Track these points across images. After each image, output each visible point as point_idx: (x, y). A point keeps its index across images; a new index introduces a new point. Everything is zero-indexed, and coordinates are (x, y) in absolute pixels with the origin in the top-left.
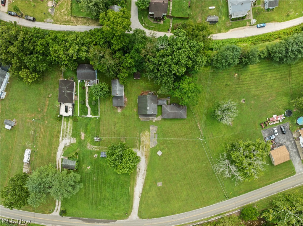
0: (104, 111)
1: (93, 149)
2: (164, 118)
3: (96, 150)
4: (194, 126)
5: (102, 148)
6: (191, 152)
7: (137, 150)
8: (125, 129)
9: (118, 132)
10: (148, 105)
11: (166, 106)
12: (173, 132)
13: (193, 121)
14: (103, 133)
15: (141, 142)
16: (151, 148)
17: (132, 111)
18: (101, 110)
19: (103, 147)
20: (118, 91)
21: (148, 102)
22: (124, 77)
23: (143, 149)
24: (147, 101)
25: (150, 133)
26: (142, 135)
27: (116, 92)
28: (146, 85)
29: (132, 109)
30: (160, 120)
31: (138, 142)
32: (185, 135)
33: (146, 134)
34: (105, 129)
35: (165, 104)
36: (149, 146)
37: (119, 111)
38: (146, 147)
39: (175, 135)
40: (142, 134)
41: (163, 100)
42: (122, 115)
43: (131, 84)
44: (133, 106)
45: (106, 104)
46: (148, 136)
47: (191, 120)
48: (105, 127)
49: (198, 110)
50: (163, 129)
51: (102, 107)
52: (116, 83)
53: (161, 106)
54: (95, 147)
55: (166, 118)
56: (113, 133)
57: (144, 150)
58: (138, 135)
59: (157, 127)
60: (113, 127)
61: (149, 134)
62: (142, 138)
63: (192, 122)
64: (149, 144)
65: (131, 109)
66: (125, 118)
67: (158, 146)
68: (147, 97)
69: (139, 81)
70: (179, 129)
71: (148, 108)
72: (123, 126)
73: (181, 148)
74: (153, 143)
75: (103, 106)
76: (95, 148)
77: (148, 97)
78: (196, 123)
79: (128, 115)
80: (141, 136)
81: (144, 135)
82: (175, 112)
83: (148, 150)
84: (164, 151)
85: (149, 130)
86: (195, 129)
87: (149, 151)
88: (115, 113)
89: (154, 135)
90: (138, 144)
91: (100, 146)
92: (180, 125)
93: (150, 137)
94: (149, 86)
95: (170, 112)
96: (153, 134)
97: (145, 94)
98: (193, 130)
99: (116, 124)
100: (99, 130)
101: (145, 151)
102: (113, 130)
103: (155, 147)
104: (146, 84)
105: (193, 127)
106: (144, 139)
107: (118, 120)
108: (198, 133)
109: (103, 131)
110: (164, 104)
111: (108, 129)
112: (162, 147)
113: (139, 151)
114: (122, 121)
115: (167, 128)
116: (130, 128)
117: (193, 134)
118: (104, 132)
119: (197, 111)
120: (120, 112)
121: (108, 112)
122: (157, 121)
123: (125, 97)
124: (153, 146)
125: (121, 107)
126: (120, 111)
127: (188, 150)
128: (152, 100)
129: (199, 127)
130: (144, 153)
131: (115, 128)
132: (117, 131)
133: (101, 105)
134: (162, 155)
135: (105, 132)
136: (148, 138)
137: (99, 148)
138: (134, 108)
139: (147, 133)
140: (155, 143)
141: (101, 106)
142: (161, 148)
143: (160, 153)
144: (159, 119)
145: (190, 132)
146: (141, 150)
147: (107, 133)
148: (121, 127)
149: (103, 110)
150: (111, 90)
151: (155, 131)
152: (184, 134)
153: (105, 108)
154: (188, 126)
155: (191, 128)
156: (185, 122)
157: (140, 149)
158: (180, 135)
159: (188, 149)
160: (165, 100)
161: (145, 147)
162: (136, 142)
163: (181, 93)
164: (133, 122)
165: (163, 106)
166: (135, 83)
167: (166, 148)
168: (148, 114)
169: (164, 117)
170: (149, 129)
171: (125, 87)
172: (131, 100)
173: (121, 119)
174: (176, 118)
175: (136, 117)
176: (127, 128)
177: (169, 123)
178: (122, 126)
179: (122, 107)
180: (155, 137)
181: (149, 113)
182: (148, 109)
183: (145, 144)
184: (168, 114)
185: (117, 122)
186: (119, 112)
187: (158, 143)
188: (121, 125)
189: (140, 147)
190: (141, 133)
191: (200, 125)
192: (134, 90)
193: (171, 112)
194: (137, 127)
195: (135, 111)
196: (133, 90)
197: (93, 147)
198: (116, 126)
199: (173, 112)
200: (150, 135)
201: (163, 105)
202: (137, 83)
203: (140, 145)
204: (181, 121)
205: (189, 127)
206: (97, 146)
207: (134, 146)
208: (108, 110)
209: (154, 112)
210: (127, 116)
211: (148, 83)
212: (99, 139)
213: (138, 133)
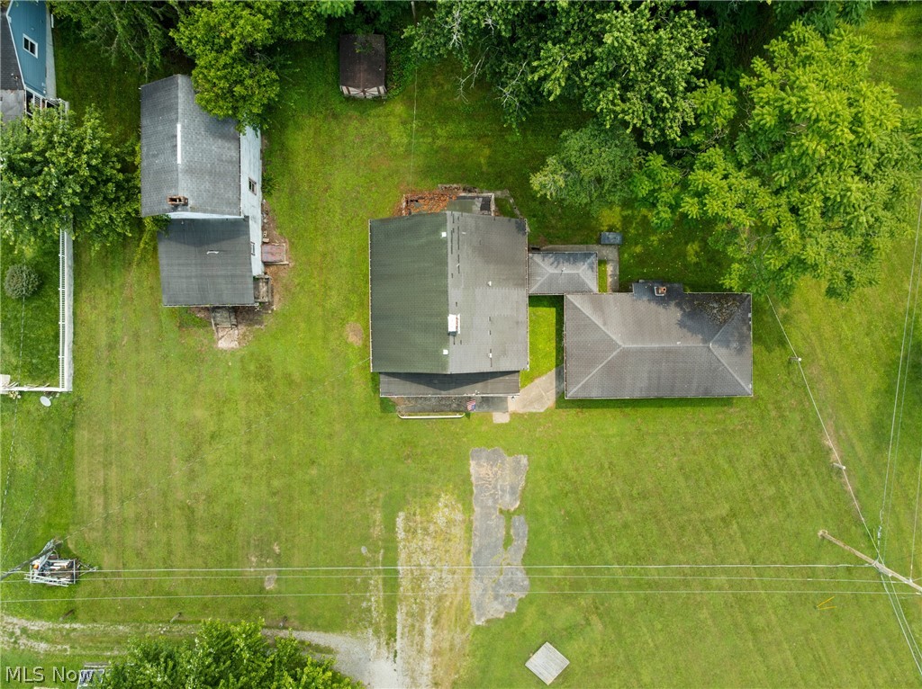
0: (111, 347)
1: (23, 641)
2: (582, 395)
3: (47, 654)
4: (794, 449)
5: (92, 638)
6: (779, 644)
7: (372, 645)
8: (276, 483)
9: (218, 510)
10: (455, 294)
11: (598, 306)
12: (644, 496)
13: (792, 410)
14: (97, 520)
15: (405, 583)
16: (480, 622)
17: (325, 339)
18: (82, 338)
19: (100, 627)
20: (190, 171)
21: (452, 266)
22: (228, 41)
23: (421, 633)
24: (443, 262)
25: (468, 509)
26: (411, 531)
27: (175, 184)
28: (439, 143)
29: (328, 329)
30: (548, 414)
31: (376, 581)
32: (733, 514)
33: (441, 521)
34: (113, 482)
35: (584, 284)
36: (460, 609)
37: (228, 339)
38: (443, 621)
39: (658, 522)
40: (407, 519)
41: (574, 258)
42: (246, 375)
43: (317, 132)
44: (334, 300)
45: (122, 286)
46: (458, 531)
47: (779, 408)
48: (114, 470)
49: (827, 331)
50: (567, 478)
51: (90, 315)
52: (172, 108)
53: (557, 302)
54: (36, 626)
55: (595, 394)
56: (178, 518)
57: (428, 644)
58: (377, 531)
59: (524, 461)
60: (179, 470)
61: (459, 516)
62: (413, 555)
63: (782, 416)
64: (466, 596)
65: (319, 328)
66: (270, 396)
67: (531, 612)
68: (442, 225)
69: (380, 110)
70: (687, 478)
71: (453, 323)
72: (259, 457)
73: (704, 614)
74: (498, 584)
75: (103, 307)
76: (38, 636)
77: (449, 225)
78: (811, 426)
79: (297, 376)
80: (401, 535)
81: (425, 530)
82: (669, 352)
83: (457, 641)
84: (577, 645)
85: (465, 490)
86: (806, 474)
87: (468, 648)
88: (195, 358)
89: (502, 522)
90: (375, 599)
91: (75, 619)
92: (695, 442)
93: (470, 544)
94: (458, 146)
95: (625, 354)
96: (496, 521)
97: (424, 207)
98: (793, 477)
99: (206, 447)
100: (74, 495)
101: (437, 653)
102: (180, 495)
103: (508, 615)
104: (435, 137)
105: (792, 460)
106: (425, 561)
107: (220, 413)
108: (825, 503)
109: (99, 500)
110: (582, 290)
111: (139, 484)
112: (566, 615)
113: (384, 651)
114: (249, 425)
115: (602, 467)
116: (314, 472)
117: (793, 506)
118: (106, 507)
119: (820, 337)
120: (233, 352)
121: (137, 351)
122: (522, 415)
123: (276, 233)
124: (496, 610)
125: (241, 314)
126: (234, 345)
127: (754, 631)
128: (485, 252)
129: (835, 455)
130: (426, 666)
131: (192, 476)
132: (210, 499)
133: (84, 294)
134: (564, 676)
135: (114, 509)
136: (458, 546)
137: (67, 637)
138: (344, 321)
139: (445, 511)
140: (512, 584)
141: (86, 308)
142: (559, 624)
143: (546, 663)
144: (540, 399)
145: (772, 491)
146: (398, 646)
147: (130, 511)
148: (243, 470)
149: (103, 340)
150: (135, 168)
151: (507, 498)
152: (724, 509)
153: (113, 320)
154: (752, 453)
155: (773, 463)
156: (733, 418)
157: (392, 635)
158: (695, 516)
159: (759, 621)
160: (587, 255)
161: (436, 622)
162: (365, 581)
163: (754, 184)
164: (337, 427)
165: (573, 299)
166: (351, 129)
167: (594, 619)
168: (453, 369)
169: (584, 387)
170: (466, 480)
171: (276, 161)
172: (324, 255)
173: (242, 405)
174: (676, 395)
175: (361, 389)
176: (291, 474)
177: (613, 430)
178: (248, 459)
179: (250, 310)
180: (508, 541)
181: (457, 360)
182: (451, 328)
183: (433, 595)
184: (610, 368)
185: (211, 427)
186: (223, 351)
187: (532, 581)
188: (244, 449)
189: (391, 619)
190: (401, 514)
191: (838, 439)
192: (342, 178)
193: (641, 351)
194: (368, 467)
195: (352, 339)
196: (338, 183)
197: (24, 631)
198: (203, 463)
199: (656, 345)
200: (469, 529)
201: (570, 298)
202: (365, 130)
203: (391, 604)
204: (708, 412)
205: (764, 456)
206: (50, 618)
207: (345, 617)
208: (136, 336)
209: (504, 353)
210: (291, 384)
211: (451, 127)
212: (65, 564)
213: (378, 516)
